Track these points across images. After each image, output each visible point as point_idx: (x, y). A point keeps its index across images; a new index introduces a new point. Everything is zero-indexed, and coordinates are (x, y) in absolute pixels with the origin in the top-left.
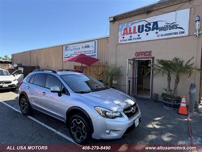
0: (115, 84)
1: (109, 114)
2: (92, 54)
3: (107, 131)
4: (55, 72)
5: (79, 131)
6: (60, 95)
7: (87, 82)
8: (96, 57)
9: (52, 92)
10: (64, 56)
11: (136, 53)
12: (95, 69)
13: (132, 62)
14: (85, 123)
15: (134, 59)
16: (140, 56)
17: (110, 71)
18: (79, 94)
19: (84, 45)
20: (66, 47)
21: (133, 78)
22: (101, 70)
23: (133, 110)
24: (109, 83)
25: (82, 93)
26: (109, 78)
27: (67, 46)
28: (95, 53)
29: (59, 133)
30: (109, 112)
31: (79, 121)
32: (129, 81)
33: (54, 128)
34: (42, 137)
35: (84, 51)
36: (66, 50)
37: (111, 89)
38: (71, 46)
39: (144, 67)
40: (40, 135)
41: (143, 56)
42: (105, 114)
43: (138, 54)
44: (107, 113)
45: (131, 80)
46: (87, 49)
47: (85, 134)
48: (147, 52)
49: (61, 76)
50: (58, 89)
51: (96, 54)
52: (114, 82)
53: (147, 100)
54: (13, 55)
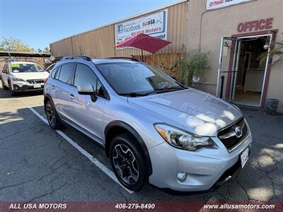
0: (196, 83)
1: (185, 140)
2: (159, 35)
3: (181, 176)
4: (89, 59)
5: (127, 165)
6: (94, 100)
7: (150, 80)
8: (165, 39)
9: (80, 93)
10: (117, 41)
11: (240, 24)
12: (164, 60)
13: (230, 42)
14: (136, 152)
15: (233, 38)
16: (248, 31)
17: (188, 60)
18: (126, 98)
19: (146, 19)
20: (119, 26)
21: (230, 72)
22: (173, 59)
23: (239, 134)
24: (186, 82)
25: (134, 95)
26: (187, 73)
27: (120, 24)
28: (164, 31)
29: (97, 163)
30: (185, 136)
31: (125, 150)
32: (223, 78)
33: (91, 154)
34: (69, 167)
35: (147, 31)
36: (119, 30)
37: (190, 89)
38: (127, 23)
39: (248, 55)
40: (66, 163)
41: (253, 30)
42: (177, 140)
43: (242, 26)
44: (181, 139)
45: (226, 75)
46: (151, 27)
47: (136, 174)
48: (262, 21)
49: (97, 66)
50: (90, 89)
51: (165, 33)
52: (194, 80)
53: (254, 109)
54: (51, 45)
